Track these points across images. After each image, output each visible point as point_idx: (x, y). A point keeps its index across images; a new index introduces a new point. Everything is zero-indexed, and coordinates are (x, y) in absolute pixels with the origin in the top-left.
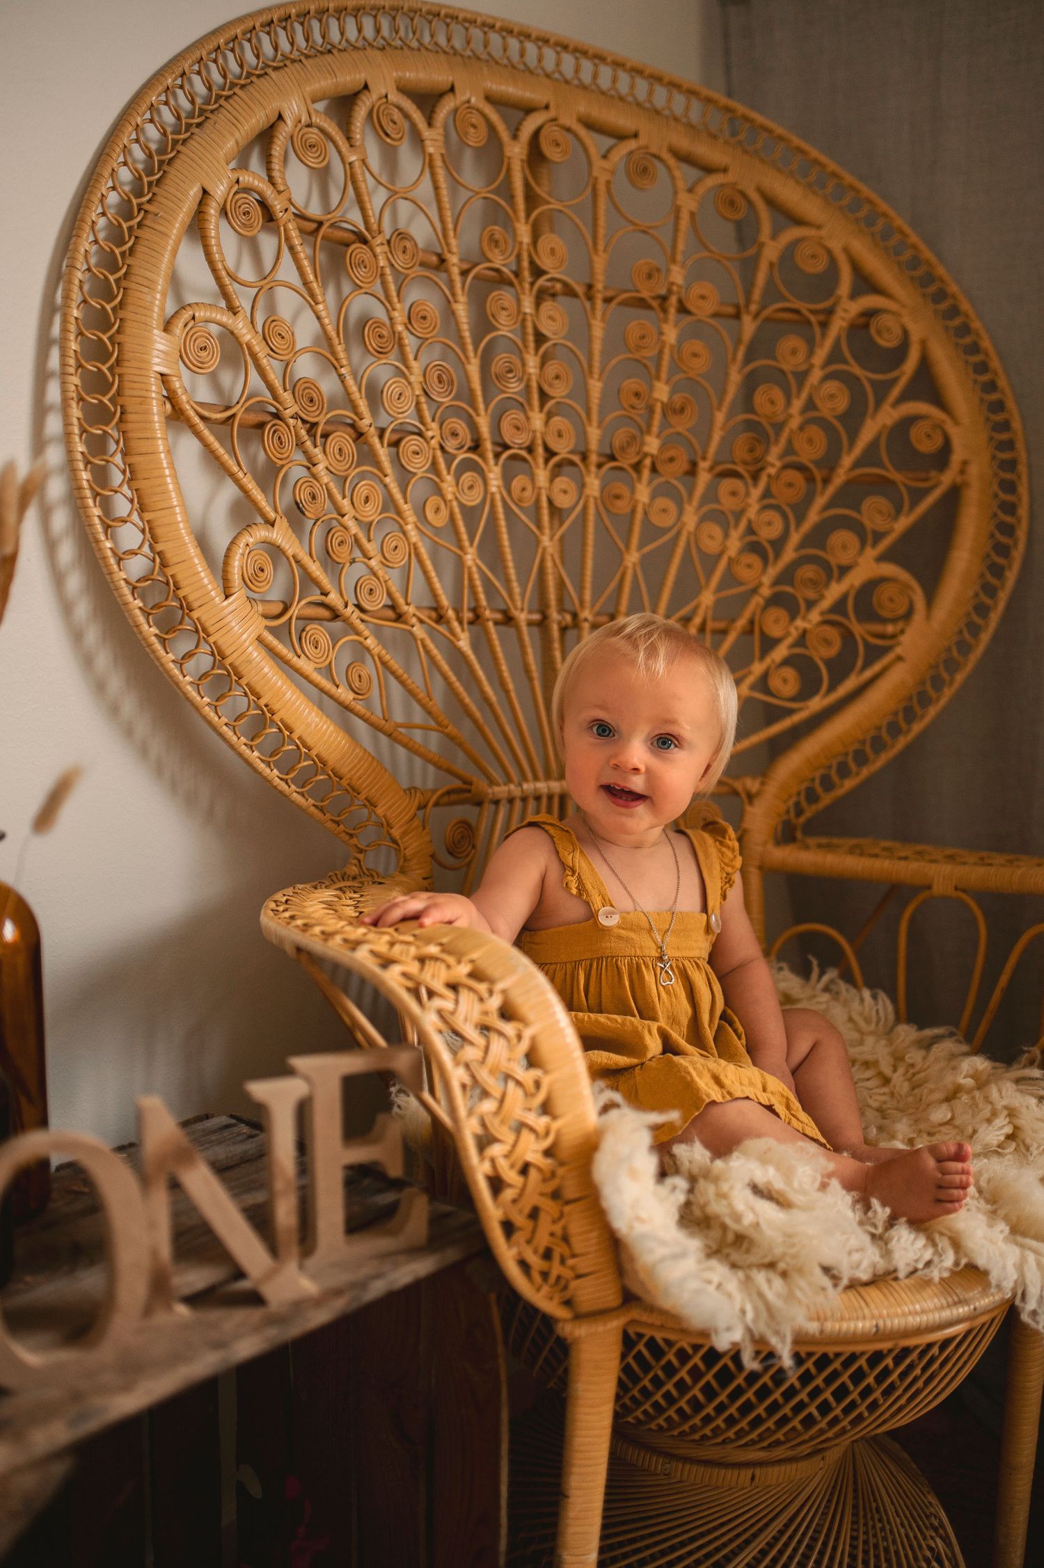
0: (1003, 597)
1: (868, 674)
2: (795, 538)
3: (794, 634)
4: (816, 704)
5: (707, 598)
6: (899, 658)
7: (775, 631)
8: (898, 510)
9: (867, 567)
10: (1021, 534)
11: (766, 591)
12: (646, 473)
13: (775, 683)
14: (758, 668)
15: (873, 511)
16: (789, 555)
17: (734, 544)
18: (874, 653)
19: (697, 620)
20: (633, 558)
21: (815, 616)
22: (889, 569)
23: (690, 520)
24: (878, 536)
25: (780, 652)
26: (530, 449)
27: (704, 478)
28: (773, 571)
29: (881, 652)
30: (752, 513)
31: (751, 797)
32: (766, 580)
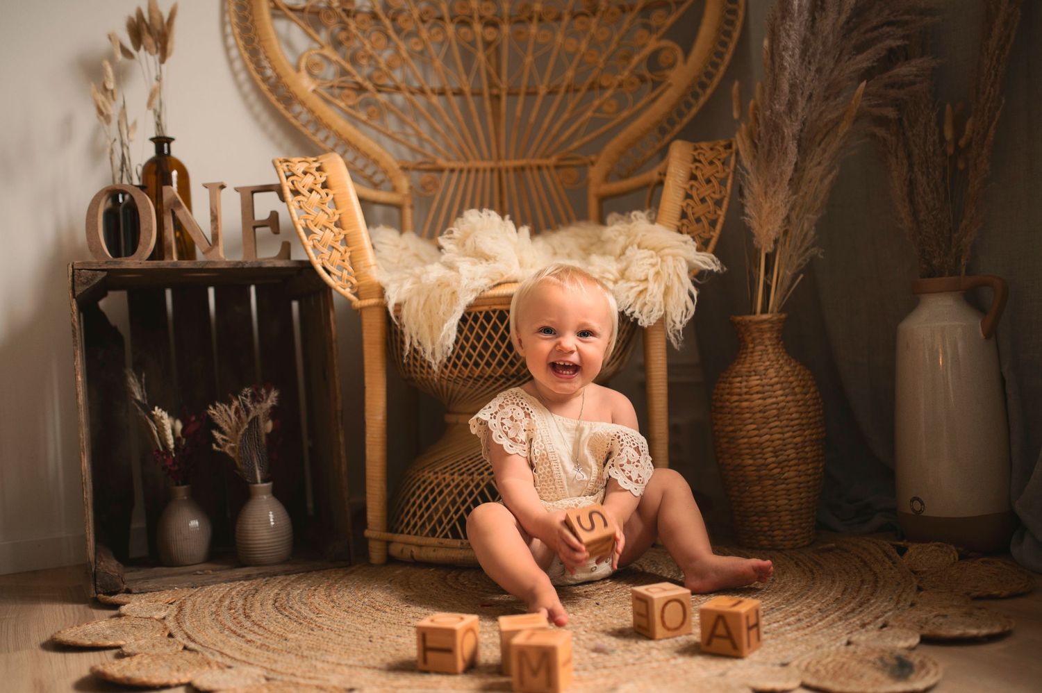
0: (732, 46)
1: (653, 95)
2: (616, 38)
3: (616, 83)
4: (625, 114)
5: (570, 74)
6: (670, 85)
7: (605, 83)
8: (670, 13)
9: (653, 44)
10: (741, 13)
11: (601, 65)
12: (535, 20)
13: (606, 108)
14: (597, 103)
15: (657, 18)
16: (613, 46)
17: (583, 46)
18: (656, 85)
19: (565, 84)
20: (529, 59)
21: (626, 73)
22: (664, 43)
23: (559, 38)
24: (658, 28)
25: (609, 93)
26: (471, 17)
27: (566, 18)
28: (604, 57)
29: (660, 83)
30: (593, 30)
31: (593, 163)
32: (601, 60)
